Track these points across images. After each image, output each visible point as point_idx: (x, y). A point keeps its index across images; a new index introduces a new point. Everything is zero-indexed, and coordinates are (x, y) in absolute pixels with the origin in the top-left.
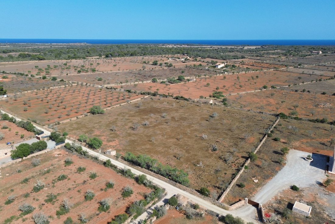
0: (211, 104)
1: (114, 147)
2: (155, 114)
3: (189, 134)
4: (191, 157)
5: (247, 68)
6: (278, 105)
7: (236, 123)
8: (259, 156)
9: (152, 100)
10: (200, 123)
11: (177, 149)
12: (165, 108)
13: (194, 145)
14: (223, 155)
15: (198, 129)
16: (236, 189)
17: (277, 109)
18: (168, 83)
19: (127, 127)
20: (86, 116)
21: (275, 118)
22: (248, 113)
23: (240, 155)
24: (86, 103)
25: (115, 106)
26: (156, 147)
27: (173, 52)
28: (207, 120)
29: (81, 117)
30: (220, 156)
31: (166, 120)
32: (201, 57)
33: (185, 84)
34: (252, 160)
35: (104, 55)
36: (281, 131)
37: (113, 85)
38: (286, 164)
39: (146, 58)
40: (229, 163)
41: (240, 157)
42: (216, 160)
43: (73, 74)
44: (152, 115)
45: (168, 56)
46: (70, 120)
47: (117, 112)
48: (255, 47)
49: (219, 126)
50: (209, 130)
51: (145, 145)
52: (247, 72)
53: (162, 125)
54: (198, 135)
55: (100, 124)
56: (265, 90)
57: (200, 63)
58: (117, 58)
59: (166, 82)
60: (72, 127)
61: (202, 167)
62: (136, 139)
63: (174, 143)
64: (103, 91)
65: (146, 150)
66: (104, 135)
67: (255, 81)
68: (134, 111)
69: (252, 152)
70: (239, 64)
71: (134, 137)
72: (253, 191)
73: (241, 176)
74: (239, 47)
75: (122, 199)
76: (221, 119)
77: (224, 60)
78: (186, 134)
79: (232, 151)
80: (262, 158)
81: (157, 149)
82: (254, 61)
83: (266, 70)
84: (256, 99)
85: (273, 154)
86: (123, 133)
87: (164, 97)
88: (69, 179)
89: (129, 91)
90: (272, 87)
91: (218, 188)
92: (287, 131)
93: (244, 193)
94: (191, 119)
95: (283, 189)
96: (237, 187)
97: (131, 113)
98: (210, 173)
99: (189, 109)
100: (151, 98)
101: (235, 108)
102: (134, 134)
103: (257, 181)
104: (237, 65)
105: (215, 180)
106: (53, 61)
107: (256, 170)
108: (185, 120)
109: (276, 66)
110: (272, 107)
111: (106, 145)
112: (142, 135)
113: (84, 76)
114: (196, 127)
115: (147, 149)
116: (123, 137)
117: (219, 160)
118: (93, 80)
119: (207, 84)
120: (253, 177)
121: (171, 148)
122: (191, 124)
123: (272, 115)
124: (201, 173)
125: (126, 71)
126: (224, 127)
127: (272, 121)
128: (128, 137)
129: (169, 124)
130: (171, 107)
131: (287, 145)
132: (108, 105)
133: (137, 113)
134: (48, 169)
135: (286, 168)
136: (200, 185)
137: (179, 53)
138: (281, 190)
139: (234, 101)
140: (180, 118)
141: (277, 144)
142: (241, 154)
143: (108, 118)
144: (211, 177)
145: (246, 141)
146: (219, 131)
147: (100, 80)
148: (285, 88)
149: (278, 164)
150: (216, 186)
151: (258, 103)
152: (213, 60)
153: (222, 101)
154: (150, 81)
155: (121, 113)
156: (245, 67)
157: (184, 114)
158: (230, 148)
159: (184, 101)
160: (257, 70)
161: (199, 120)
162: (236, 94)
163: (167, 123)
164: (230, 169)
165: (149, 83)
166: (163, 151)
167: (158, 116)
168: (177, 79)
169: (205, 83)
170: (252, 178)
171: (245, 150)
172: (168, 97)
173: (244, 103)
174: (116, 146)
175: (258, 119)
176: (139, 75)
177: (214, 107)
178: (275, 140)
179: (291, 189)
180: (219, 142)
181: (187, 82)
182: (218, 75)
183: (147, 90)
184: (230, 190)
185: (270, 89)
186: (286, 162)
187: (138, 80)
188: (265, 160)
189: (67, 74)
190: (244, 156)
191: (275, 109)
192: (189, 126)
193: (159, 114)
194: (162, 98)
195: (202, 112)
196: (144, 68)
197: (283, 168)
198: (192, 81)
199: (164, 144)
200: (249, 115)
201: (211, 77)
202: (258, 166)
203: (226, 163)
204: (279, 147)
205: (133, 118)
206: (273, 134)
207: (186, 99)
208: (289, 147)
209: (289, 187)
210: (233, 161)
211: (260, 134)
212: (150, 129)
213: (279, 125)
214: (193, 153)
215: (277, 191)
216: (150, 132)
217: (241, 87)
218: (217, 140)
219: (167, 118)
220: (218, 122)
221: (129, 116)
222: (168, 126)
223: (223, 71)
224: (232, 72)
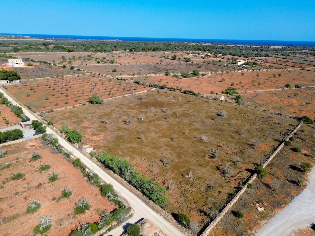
0: (222, 101)
1: (96, 142)
2: (155, 108)
3: (186, 134)
4: (181, 163)
5: (269, 66)
6: (302, 107)
7: (248, 124)
8: (270, 171)
9: (159, 93)
10: (203, 121)
11: (167, 151)
12: (168, 102)
13: (189, 147)
14: (222, 164)
15: (199, 129)
16: (230, 218)
17: (300, 111)
18: (181, 77)
19: (120, 120)
20: (84, 105)
21: (297, 122)
22: (264, 113)
23: (245, 167)
24: (91, 92)
25: (117, 97)
26: (144, 147)
27: (194, 48)
28: (213, 119)
29: (78, 105)
30: (218, 166)
31: (166, 115)
32: (222, 54)
33: (198, 79)
34: (260, 176)
35: (129, 49)
36: (303, 139)
37: (124, 76)
38: (307, 187)
39: (167, 53)
40: (228, 177)
41: (244, 169)
42: (212, 171)
43: (91, 65)
44: (153, 109)
45: (189, 52)
46: (66, 108)
47: (117, 103)
48: (282, 47)
49: (226, 127)
50: (212, 131)
51: (131, 142)
52: (269, 70)
53: (160, 120)
54: (197, 136)
55: (93, 115)
56: (288, 89)
57: (220, 59)
58: (140, 53)
59: (179, 76)
60: (63, 116)
61: (191, 180)
62: (124, 135)
63: (166, 144)
64: (113, 81)
65: (130, 150)
66: (91, 127)
67: (277, 79)
68: (135, 104)
69: (260, 165)
70: (262, 61)
71: (123, 132)
72: (255, 226)
73: (240, 199)
74: (264, 47)
75: (72, 216)
76: (230, 118)
77: (246, 57)
78: (184, 133)
79: (235, 161)
80: (273, 174)
81: (143, 149)
82: (278, 59)
83: (291, 69)
84: (275, 99)
85: (290, 169)
86: (112, 126)
87: (172, 90)
88: (23, 180)
89: (138, 83)
90: (296, 86)
91: (205, 214)
92: (311, 139)
93: (240, 227)
94: (194, 116)
95: (300, 227)
96: (232, 215)
97: (132, 105)
98: (200, 188)
99: (195, 104)
100: (158, 91)
101: (249, 107)
102: (125, 129)
103: (262, 209)
104: (259, 63)
105: (204, 201)
106: (80, 53)
107: (263, 191)
108: (187, 117)
109: (303, 65)
110: (294, 108)
111: (89, 139)
112: (133, 130)
113: (102, 67)
114: (198, 125)
115: (131, 148)
116: (111, 131)
117: (215, 171)
118: (108, 70)
119: (222, 80)
120: (258, 203)
121: (160, 149)
122: (192, 122)
123: (294, 118)
124: (188, 187)
125: (143, 64)
126: (232, 129)
127: (293, 126)
128: (116, 132)
129: (168, 120)
130: (176, 101)
131: (310, 158)
132: (111, 95)
133: (137, 106)
134: (11, 163)
135: (306, 193)
136: (181, 207)
137: (200, 49)
138: (296, 229)
139: (249, 99)
140: (182, 114)
141: (296, 155)
142: (246, 165)
143: (105, 108)
144: (199, 195)
145: (255, 148)
146: (224, 133)
147: (114, 71)
148: (311, 88)
149: (295, 185)
150: (202, 209)
151: (277, 103)
152: (234, 57)
153: (235, 98)
154: (163, 74)
155: (121, 104)
156: (267, 64)
157: (188, 110)
158: (233, 156)
159: (192, 95)
160: (280, 69)
161: (203, 117)
162: (253, 91)
163: (166, 119)
164: (227, 186)
165: (161, 76)
166: (149, 152)
167: (158, 110)
168: (191, 74)
169: (220, 79)
170: (256, 203)
171: (252, 160)
172: (176, 91)
173: (260, 102)
174: (99, 141)
175: (275, 122)
176: (154, 68)
177: (224, 104)
178: (295, 150)
179: (311, 229)
180: (221, 147)
181: (201, 77)
182: (236, 71)
183: (157, 83)
184: (221, 219)
185: (293, 88)
186: (308, 183)
187: (151, 73)
188: (278, 178)
189: (86, 65)
190: (250, 168)
191: (297, 111)
192: (190, 125)
193: (161, 109)
194: (169, 92)
195: (209, 109)
196: (162, 61)
197: (302, 193)
198: (206, 76)
199: (154, 143)
200: (264, 116)
201: (229, 73)
202: (267, 185)
203: (224, 177)
204: (299, 160)
205: (131, 111)
206: (292, 143)
207: (195, 94)
208: (313, 162)
209: (309, 225)
210: (234, 175)
211: (276, 140)
212: (144, 124)
213: (300, 131)
214: (185, 159)
215: (290, 230)
216: (143, 128)
217: (260, 85)
218: (219, 144)
219: (168, 113)
220: (225, 122)
221: (128, 109)
222: (166, 123)
223: (242, 67)
224: (252, 69)
